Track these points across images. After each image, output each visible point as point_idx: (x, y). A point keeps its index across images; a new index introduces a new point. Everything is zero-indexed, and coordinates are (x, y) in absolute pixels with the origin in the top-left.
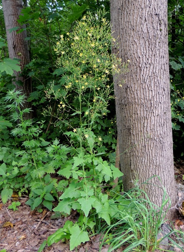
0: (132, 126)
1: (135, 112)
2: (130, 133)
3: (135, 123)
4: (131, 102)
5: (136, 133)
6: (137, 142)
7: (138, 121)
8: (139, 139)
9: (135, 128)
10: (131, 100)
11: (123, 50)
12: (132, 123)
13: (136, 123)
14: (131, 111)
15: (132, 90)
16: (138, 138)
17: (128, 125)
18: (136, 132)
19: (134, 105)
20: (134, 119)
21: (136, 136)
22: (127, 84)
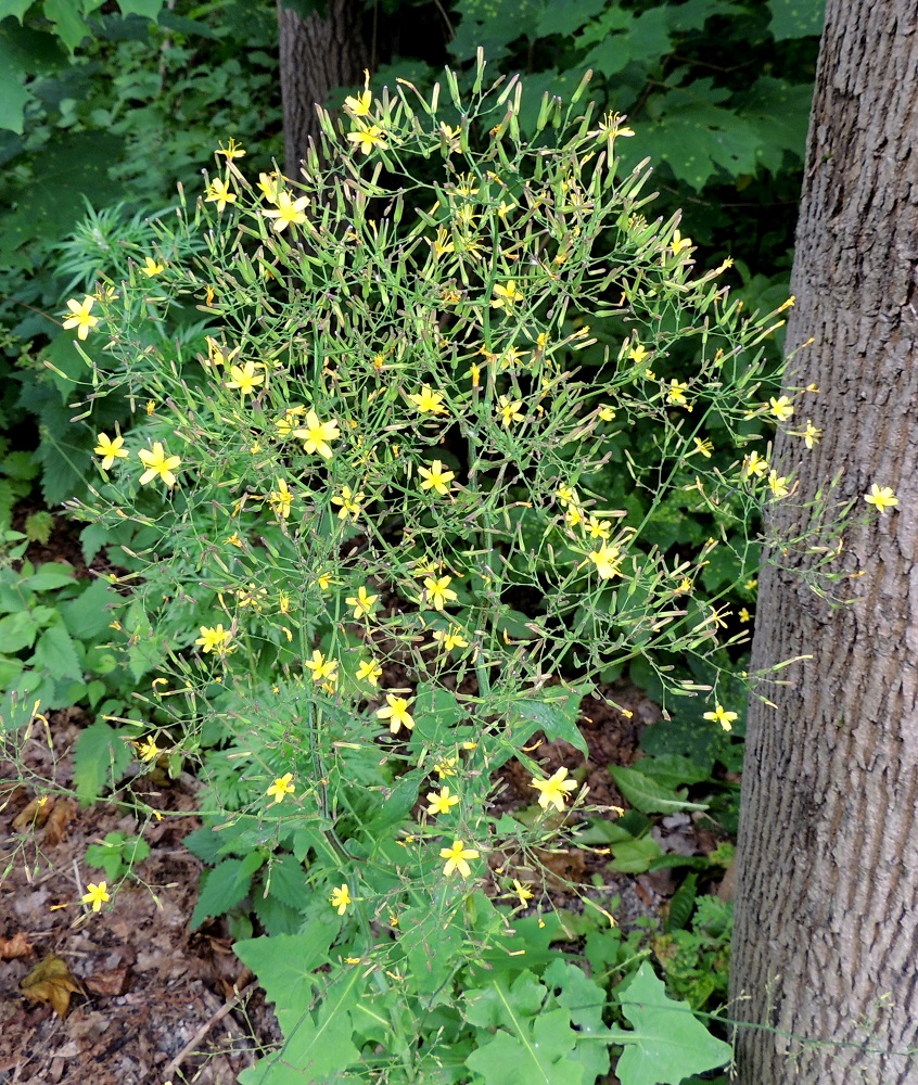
0: (832, 797)
1: (882, 711)
2: (811, 835)
3: (864, 795)
4: (861, 627)
5: (855, 865)
6: (851, 921)
7: (890, 789)
8: (868, 912)
9: (853, 825)
10: (870, 611)
11: (890, 150)
12: (839, 779)
13: (874, 794)
14: (850, 690)
15: (895, 542)
16: (860, 901)
17: (808, 768)
18: (858, 851)
19: (883, 664)
20: (860, 756)
21: (854, 885)
22: (864, 468)
